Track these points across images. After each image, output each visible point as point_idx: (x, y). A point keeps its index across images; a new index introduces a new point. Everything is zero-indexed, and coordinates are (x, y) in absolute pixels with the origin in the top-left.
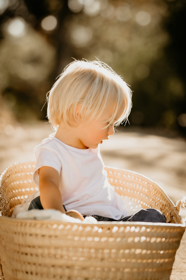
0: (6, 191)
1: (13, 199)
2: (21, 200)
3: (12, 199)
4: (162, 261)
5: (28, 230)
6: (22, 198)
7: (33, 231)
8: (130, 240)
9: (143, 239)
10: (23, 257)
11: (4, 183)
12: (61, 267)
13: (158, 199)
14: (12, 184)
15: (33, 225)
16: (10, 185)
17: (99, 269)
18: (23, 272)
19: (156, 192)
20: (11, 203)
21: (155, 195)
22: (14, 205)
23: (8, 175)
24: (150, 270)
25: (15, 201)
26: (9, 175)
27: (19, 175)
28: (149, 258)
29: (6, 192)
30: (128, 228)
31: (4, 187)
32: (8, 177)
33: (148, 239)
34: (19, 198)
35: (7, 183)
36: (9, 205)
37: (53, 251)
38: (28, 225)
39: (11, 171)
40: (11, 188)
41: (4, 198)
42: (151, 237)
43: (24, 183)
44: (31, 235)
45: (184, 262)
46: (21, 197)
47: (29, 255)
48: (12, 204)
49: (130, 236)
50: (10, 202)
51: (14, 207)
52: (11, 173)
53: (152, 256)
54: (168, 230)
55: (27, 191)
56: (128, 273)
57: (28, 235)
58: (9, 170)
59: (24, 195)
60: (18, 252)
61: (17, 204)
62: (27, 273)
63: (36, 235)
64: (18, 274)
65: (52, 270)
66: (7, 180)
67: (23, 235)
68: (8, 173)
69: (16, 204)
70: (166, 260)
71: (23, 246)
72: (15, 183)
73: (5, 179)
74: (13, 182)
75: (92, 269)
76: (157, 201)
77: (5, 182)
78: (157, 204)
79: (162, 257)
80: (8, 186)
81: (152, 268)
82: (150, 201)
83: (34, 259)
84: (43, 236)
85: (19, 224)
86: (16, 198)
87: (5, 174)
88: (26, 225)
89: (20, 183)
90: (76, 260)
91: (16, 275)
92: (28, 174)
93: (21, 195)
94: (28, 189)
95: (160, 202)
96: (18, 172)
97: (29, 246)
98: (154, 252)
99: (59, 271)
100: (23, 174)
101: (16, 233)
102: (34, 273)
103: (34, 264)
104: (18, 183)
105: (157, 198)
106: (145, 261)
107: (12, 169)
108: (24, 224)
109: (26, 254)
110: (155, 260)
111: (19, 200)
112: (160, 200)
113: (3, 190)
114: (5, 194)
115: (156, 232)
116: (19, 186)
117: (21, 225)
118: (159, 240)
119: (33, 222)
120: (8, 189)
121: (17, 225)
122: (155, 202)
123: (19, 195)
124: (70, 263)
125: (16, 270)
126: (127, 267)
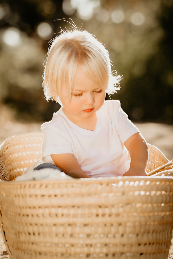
0: (5, 162)
1: (13, 171)
2: (20, 172)
3: (11, 172)
4: (163, 214)
5: (28, 191)
6: (22, 170)
7: (33, 191)
9: (142, 193)
10: (25, 219)
11: (3, 155)
12: (62, 225)
13: (157, 161)
14: (11, 156)
15: (32, 186)
16: (8, 158)
18: (25, 233)
19: (154, 155)
20: (10, 175)
21: (153, 158)
22: (14, 177)
23: (6, 147)
25: (15, 173)
26: (8, 148)
27: (17, 147)
28: (151, 212)
29: (5, 164)
30: (127, 183)
31: (3, 158)
32: (6, 149)
33: (148, 193)
34: (18, 170)
35: (6, 155)
36: (9, 176)
37: (53, 211)
38: (28, 186)
39: (9, 143)
40: (10, 160)
41: (4, 169)
42: (150, 191)
43: (23, 155)
44: (31, 196)
46: (20, 170)
47: (30, 216)
48: (12, 176)
50: (10, 173)
51: (14, 179)
52: (9, 146)
53: (153, 210)
54: (168, 183)
55: (26, 163)
56: (130, 227)
57: (28, 197)
58: (7, 143)
59: (24, 167)
60: (20, 215)
61: (17, 175)
62: (29, 234)
63: (36, 196)
64: (21, 236)
65: (54, 228)
66: (5, 152)
67: (23, 197)
68: (5, 145)
69: (15, 176)
70: (168, 213)
71: (23, 207)
72: (13, 155)
73: (3, 151)
74: (11, 154)
76: (155, 163)
77: (4, 153)
78: (156, 166)
79: (163, 210)
80: (7, 158)
81: (154, 221)
82: (149, 165)
83: (35, 220)
84: (43, 196)
85: (19, 187)
86: (15, 170)
87: (3, 146)
88: (25, 187)
89: (19, 156)
91: (19, 237)
92: (26, 146)
93: (21, 167)
94: (27, 162)
95: (159, 164)
96: (16, 144)
97: (30, 208)
98: (155, 205)
99: (61, 229)
100: (21, 146)
101: (16, 196)
102: (36, 234)
103: (36, 224)
104: (16, 155)
105: (155, 160)
107: (10, 142)
108: (23, 186)
109: (28, 216)
111: (18, 172)
112: (158, 162)
113: (2, 161)
114: (4, 166)
115: (155, 185)
116: (18, 158)
117: (21, 188)
118: (159, 193)
119: (32, 183)
120: (7, 161)
121: (17, 188)
122: (154, 165)
123: (18, 168)
125: (19, 233)
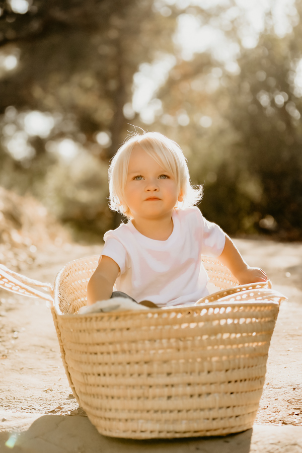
1: (76, 301)
2: (85, 302)
3: (74, 302)
4: (255, 345)
5: (94, 325)
7: (101, 325)
8: (215, 323)
9: (230, 321)
10: (93, 358)
11: (63, 283)
12: (138, 363)
14: (73, 284)
15: (99, 318)
17: (182, 361)
18: (94, 374)
22: (77, 307)
23: (67, 274)
24: (242, 356)
25: (78, 303)
26: (69, 274)
27: (80, 273)
28: (240, 343)
29: (67, 293)
30: (211, 310)
31: (63, 287)
32: (67, 276)
33: (236, 322)
34: (82, 299)
35: (67, 283)
36: (71, 307)
37: (126, 346)
38: (94, 319)
39: (70, 269)
40: (72, 288)
41: (65, 299)
42: (239, 318)
44: (98, 330)
45: (281, 355)
47: (99, 354)
48: (75, 307)
49: (214, 320)
50: (73, 304)
52: (71, 272)
53: (242, 341)
54: (258, 308)
56: (217, 362)
57: (95, 331)
58: (68, 268)
60: (86, 353)
61: (81, 306)
62: (99, 375)
63: (105, 330)
64: (89, 377)
65: (128, 367)
66: (66, 280)
67: (89, 331)
68: (66, 271)
69: (79, 306)
70: (260, 344)
71: (90, 344)
72: (76, 282)
73: (64, 278)
74: (74, 281)
75: (173, 362)
77: (64, 281)
79: (254, 340)
80: (69, 286)
81: (245, 354)
83: (105, 358)
84: (113, 330)
86: (79, 300)
87: (63, 273)
89: (82, 283)
90: (154, 354)
91: (87, 379)
96: (79, 270)
97: (98, 344)
98: (244, 335)
99: (136, 369)
100: (84, 271)
101: (80, 331)
102: (107, 374)
103: (106, 364)
104: (79, 282)
106: (234, 347)
107: (72, 267)
109: (96, 354)
110: (246, 345)
113: (62, 290)
114: (65, 295)
115: (244, 311)
118: (248, 320)
119: (100, 315)
120: (69, 290)
124: (147, 358)
125: (86, 374)
126: (215, 356)
